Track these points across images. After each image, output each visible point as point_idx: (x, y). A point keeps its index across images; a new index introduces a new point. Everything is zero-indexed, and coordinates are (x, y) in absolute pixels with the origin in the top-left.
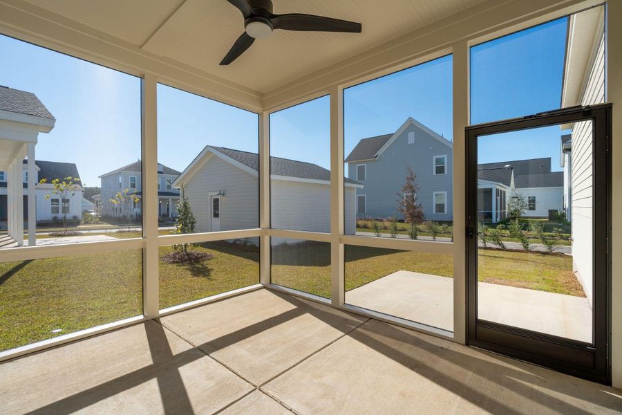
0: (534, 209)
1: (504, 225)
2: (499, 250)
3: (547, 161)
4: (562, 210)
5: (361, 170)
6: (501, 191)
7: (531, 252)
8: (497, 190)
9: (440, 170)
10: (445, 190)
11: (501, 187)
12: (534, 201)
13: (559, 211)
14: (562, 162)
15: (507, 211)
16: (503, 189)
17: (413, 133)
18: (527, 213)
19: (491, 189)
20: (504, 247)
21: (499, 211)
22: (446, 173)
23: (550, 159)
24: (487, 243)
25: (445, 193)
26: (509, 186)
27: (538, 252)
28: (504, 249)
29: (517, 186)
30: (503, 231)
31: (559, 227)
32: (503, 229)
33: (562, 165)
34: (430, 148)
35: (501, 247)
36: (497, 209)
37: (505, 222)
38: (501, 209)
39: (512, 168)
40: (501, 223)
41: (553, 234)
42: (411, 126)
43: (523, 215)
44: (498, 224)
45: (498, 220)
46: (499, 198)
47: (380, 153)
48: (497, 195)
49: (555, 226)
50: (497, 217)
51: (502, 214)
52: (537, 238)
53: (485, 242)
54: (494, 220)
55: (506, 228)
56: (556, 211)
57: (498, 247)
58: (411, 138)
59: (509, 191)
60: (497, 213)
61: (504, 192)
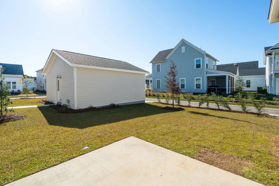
0: (249, 87)
1: (231, 95)
2: (227, 111)
3: (256, 63)
4: (265, 87)
5: (158, 66)
6: (231, 77)
7: (247, 113)
8: (229, 77)
9: (198, 66)
10: (201, 77)
11: (232, 75)
12: (249, 83)
13: (263, 88)
14: (265, 62)
15: (235, 88)
16: (233, 76)
17: (184, 47)
18: (245, 89)
19: (226, 76)
20: (230, 109)
21: (230, 88)
22: (201, 67)
23: (258, 62)
24: (220, 107)
25: (201, 78)
26: (236, 75)
27: (252, 113)
28: (230, 111)
29: (240, 75)
30: (232, 99)
31: (264, 97)
32: (231, 98)
33: (265, 63)
34: (193, 55)
35: (228, 109)
36: (229, 87)
37: (233, 94)
38: (231, 87)
39: (237, 65)
40: (231, 94)
41: (260, 101)
42: (183, 43)
43: (243, 90)
44: (229, 94)
45: (230, 92)
46: (230, 81)
47: (167, 58)
48: (229, 79)
49: (262, 96)
50: (229, 91)
51: (232, 90)
52: (251, 103)
53: (218, 106)
54: (227, 93)
55: (233, 97)
56: (262, 88)
57: (227, 109)
58: (183, 49)
59: (236, 77)
60: (229, 89)
61: (233, 78)
